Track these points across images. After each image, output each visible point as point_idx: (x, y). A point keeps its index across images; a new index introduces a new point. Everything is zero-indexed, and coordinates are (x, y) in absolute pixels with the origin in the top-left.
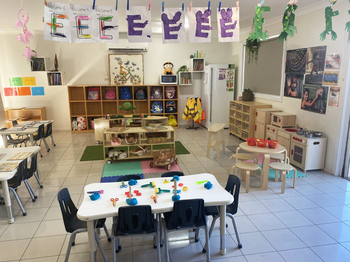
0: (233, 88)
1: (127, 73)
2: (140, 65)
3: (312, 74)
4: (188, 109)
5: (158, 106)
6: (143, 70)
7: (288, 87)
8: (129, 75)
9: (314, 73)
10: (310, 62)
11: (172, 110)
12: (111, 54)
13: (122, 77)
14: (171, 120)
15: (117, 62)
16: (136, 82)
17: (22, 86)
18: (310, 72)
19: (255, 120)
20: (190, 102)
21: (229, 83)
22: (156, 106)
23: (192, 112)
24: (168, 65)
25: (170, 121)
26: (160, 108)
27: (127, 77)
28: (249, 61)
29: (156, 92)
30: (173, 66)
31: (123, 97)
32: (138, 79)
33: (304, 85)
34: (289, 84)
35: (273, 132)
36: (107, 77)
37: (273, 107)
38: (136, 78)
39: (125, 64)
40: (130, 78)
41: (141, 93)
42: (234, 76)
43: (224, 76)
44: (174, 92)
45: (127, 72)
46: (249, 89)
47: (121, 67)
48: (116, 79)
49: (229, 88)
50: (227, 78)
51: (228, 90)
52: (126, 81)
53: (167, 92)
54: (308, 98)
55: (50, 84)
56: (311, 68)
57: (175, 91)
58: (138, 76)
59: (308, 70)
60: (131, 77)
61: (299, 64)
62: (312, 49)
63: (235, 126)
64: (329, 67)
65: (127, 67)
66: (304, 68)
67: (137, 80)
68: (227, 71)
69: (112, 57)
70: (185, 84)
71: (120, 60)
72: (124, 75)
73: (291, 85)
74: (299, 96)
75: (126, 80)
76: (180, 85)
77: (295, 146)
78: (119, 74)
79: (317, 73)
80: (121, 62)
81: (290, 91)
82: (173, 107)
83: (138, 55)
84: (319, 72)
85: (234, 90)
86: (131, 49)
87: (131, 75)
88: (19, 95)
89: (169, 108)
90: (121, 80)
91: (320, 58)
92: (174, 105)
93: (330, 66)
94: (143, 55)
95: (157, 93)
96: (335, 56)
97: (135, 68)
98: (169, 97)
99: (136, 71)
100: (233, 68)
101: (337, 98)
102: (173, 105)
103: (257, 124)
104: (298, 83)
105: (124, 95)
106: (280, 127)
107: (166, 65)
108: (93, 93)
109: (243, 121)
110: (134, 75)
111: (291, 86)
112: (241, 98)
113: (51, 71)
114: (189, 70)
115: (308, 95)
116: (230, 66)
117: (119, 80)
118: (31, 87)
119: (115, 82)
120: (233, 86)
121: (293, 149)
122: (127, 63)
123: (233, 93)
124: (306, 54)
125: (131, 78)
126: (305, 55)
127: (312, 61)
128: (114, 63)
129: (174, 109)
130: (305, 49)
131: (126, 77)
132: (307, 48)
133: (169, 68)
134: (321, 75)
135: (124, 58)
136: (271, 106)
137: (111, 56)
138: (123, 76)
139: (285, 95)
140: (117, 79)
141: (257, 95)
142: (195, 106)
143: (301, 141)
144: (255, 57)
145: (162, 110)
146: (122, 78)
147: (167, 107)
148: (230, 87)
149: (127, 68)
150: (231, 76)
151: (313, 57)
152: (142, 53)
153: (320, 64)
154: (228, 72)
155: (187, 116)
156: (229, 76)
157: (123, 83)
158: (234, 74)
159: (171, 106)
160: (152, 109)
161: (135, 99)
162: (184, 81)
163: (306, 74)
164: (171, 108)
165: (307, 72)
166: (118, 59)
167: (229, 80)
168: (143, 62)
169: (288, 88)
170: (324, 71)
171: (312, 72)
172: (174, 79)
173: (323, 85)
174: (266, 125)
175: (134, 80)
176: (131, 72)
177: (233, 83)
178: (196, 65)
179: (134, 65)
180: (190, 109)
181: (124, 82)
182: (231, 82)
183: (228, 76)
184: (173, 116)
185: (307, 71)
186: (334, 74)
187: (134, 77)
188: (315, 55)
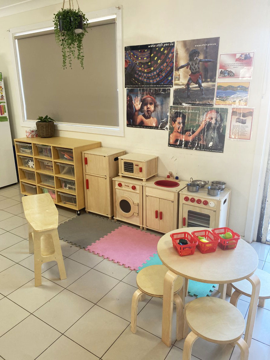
0: (6, 114)
3: (188, 87)
7: (136, 111)
9: (193, 86)
10: (182, 67)
18: (183, 85)
19: (84, 171)
28: (64, 62)
33: (171, 107)
34: (137, 105)
35: (133, 191)
37: (103, 144)
46: (47, 117)
54: (183, 128)
56: (185, 77)
59: (179, 80)
61: (158, 71)
62: (185, 43)
63: (38, 185)
64: (226, 75)
66: (170, 78)
73: (142, 107)
74: (160, 126)
77: (189, 212)
79: (200, 86)
81: (140, 117)
84: (204, 85)
85: (8, 120)
91: (206, 60)
93: (231, 74)
96: (241, 56)
100: (1, 79)
101: (247, 127)
103: (88, 177)
104: (158, 103)
106: (142, 180)
109: (57, 176)
111: (141, 109)
112: (34, 133)
115: (184, 123)
120: (5, 112)
121: (186, 216)
123: (7, 123)
124: (173, 53)
126: (170, 55)
127: (187, 65)
130: (170, 43)
132: (174, 43)
134: (211, 90)
136: (100, 143)
139: (129, 125)
141: (63, 127)
143: (206, 203)
144: (76, 53)
150: (1, 95)
151: (188, 58)
153: (206, 70)
158: (4, 90)
163: (175, 87)
165: (176, 85)
169: (136, 113)
170: (217, 82)
171: (188, 84)
173: (215, 106)
174: (113, 179)
177: (4, 106)
182: (1, 104)
185: (177, 82)
186: (239, 87)
188: (193, 54)
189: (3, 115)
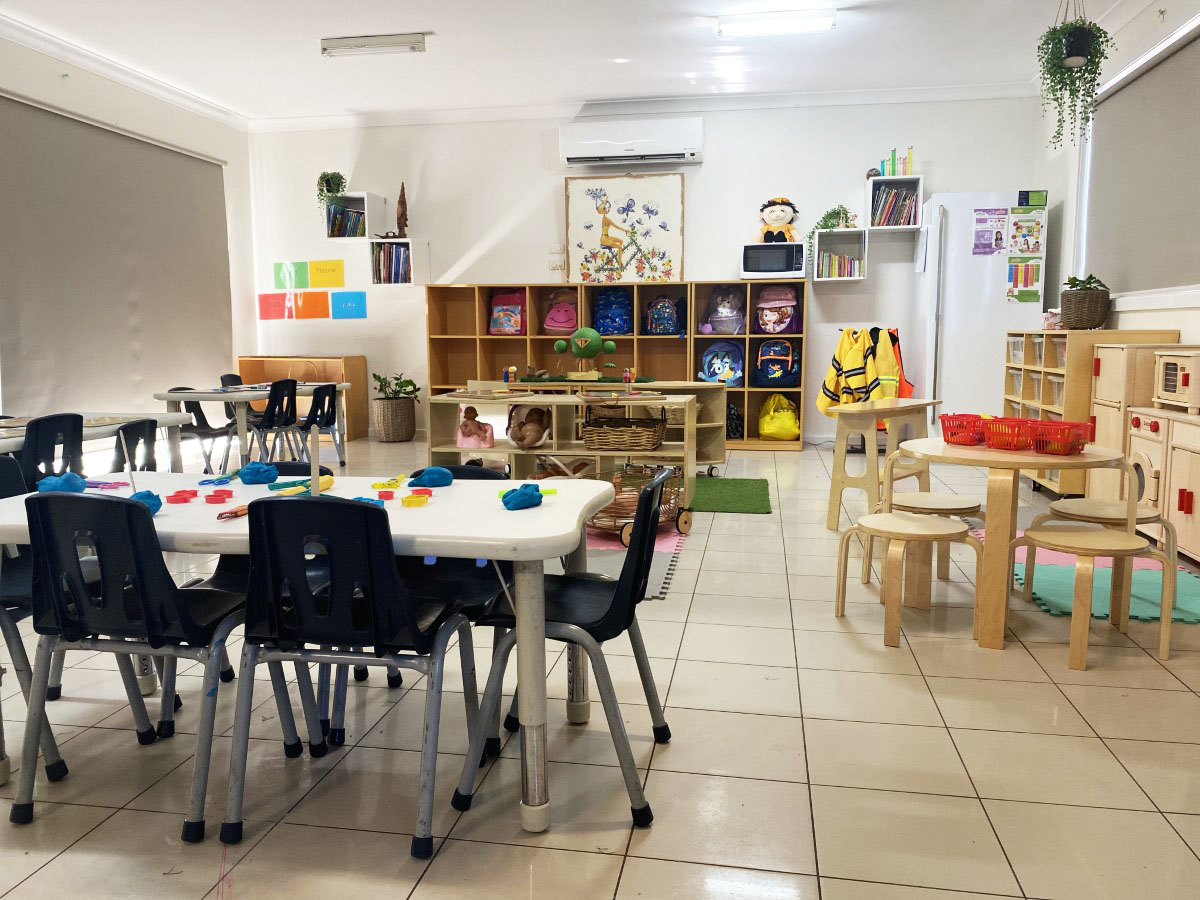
0: (1039, 286)
1: (625, 244)
2: (670, 213)
4: (838, 370)
5: (726, 360)
6: (682, 231)
8: (633, 249)
11: (778, 374)
12: (575, 178)
13: (608, 258)
14: (772, 413)
15: (591, 203)
16: (657, 275)
17: (307, 287)
19: (1093, 395)
20: (846, 345)
21: (1021, 267)
22: (719, 361)
23: (855, 382)
24: (777, 208)
25: (772, 418)
26: (731, 369)
27: (625, 257)
29: (720, 309)
30: (795, 211)
31: (603, 325)
32: (662, 262)
35: (1152, 435)
36: (558, 260)
38: (655, 261)
39: (619, 211)
40: (634, 262)
41: (666, 309)
42: (1043, 239)
43: (999, 239)
44: (789, 309)
45: (626, 240)
46: (1090, 278)
47: (607, 223)
48: (589, 265)
49: (1021, 287)
50: (1011, 248)
51: (1016, 297)
52: (622, 273)
53: (763, 309)
55: (378, 278)
57: (794, 303)
58: (664, 255)
60: (639, 256)
65: (625, 221)
67: (661, 268)
68: (1012, 218)
69: (579, 188)
70: (840, 276)
71: (604, 199)
72: (615, 250)
75: (623, 268)
76: (816, 279)
78: (598, 248)
80: (608, 205)
82: (783, 364)
83: (665, 177)
85: (1042, 299)
86: (643, 157)
87: (639, 250)
88: (297, 317)
89: (768, 367)
90: (605, 270)
92: (790, 358)
94: (682, 175)
95: (725, 311)
97: (652, 223)
98: (770, 327)
99: (657, 232)
100: (1042, 206)
102: (784, 358)
103: (1097, 411)
105: (608, 317)
106: (1185, 410)
107: (767, 210)
108: (507, 310)
109: (1045, 406)
110: (651, 249)
113: (383, 237)
114: (856, 222)
116: (1024, 198)
117: (598, 271)
118: (331, 291)
119: (585, 276)
120: (1038, 280)
122: (628, 209)
125: (640, 261)
128: (584, 209)
129: (786, 373)
131: (620, 258)
133: (777, 220)
135: (618, 188)
137: (572, 184)
138: (610, 255)
140: (592, 266)
141: (1123, 302)
142: (866, 357)
145: (739, 374)
146: (609, 261)
147: (759, 364)
148: (1026, 285)
149: (627, 227)
150: (1032, 241)
152: (682, 169)
154: (1015, 224)
155: (835, 398)
156: (1020, 240)
157: (610, 278)
158: (1044, 231)
159: (774, 362)
160: (702, 370)
161: (644, 331)
162: (836, 266)
164: (776, 367)
166: (595, 194)
167: (1019, 254)
168: (683, 203)
172: (792, 256)
174: (1129, 409)
175: (647, 266)
176: (640, 240)
177: (1038, 266)
178: (886, 202)
179: (649, 211)
180: (845, 370)
181: (615, 274)
182: (1031, 262)
183: (1014, 237)
184: (785, 402)
187: (649, 256)
189: (1030, 288)
